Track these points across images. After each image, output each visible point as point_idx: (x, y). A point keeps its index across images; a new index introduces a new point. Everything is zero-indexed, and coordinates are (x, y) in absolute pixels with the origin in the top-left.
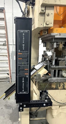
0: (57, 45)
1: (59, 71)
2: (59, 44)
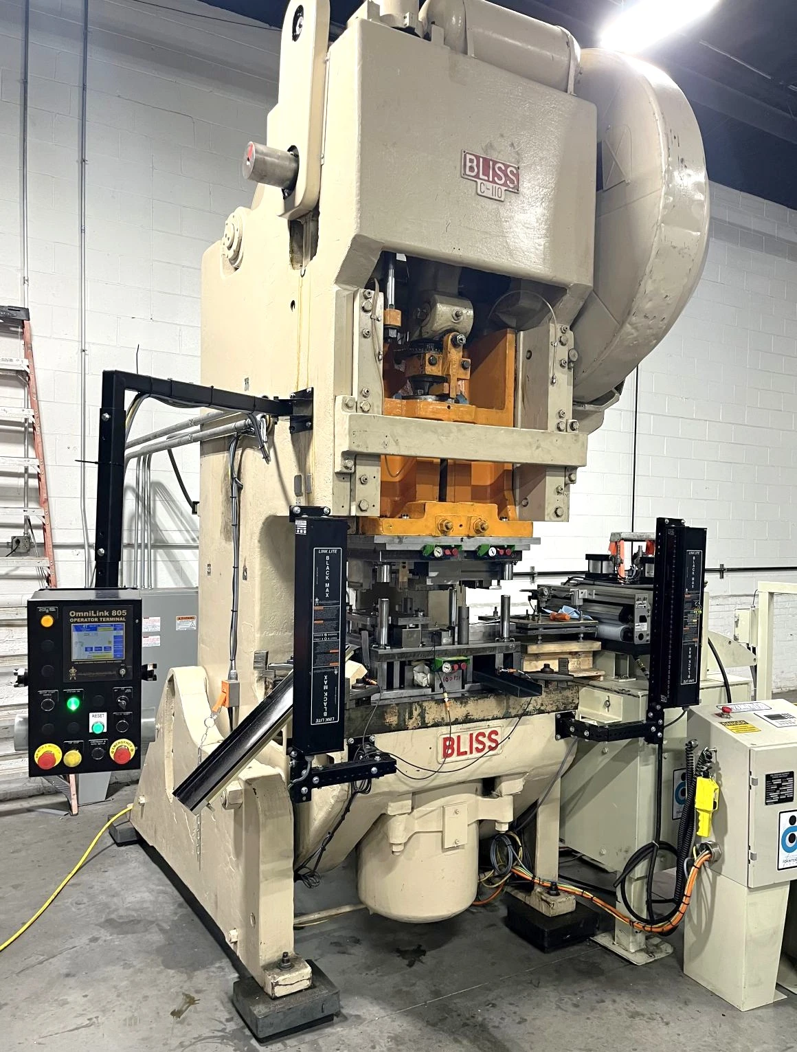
0: (392, 572)
1: (403, 665)
2: (398, 570)
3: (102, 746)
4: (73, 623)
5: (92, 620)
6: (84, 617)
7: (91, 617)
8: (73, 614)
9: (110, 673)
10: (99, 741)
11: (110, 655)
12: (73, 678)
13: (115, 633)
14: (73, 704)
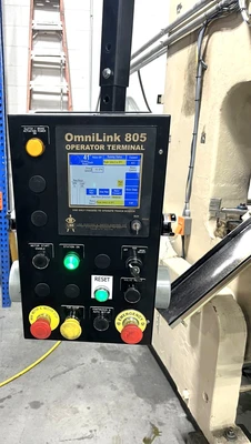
3: (106, 316)
4: (70, 151)
5: (97, 147)
6: (85, 143)
7: (95, 143)
8: (69, 137)
9: (119, 226)
10: (104, 310)
11: (119, 201)
12: (71, 230)
13: (128, 169)
14: (72, 262)
